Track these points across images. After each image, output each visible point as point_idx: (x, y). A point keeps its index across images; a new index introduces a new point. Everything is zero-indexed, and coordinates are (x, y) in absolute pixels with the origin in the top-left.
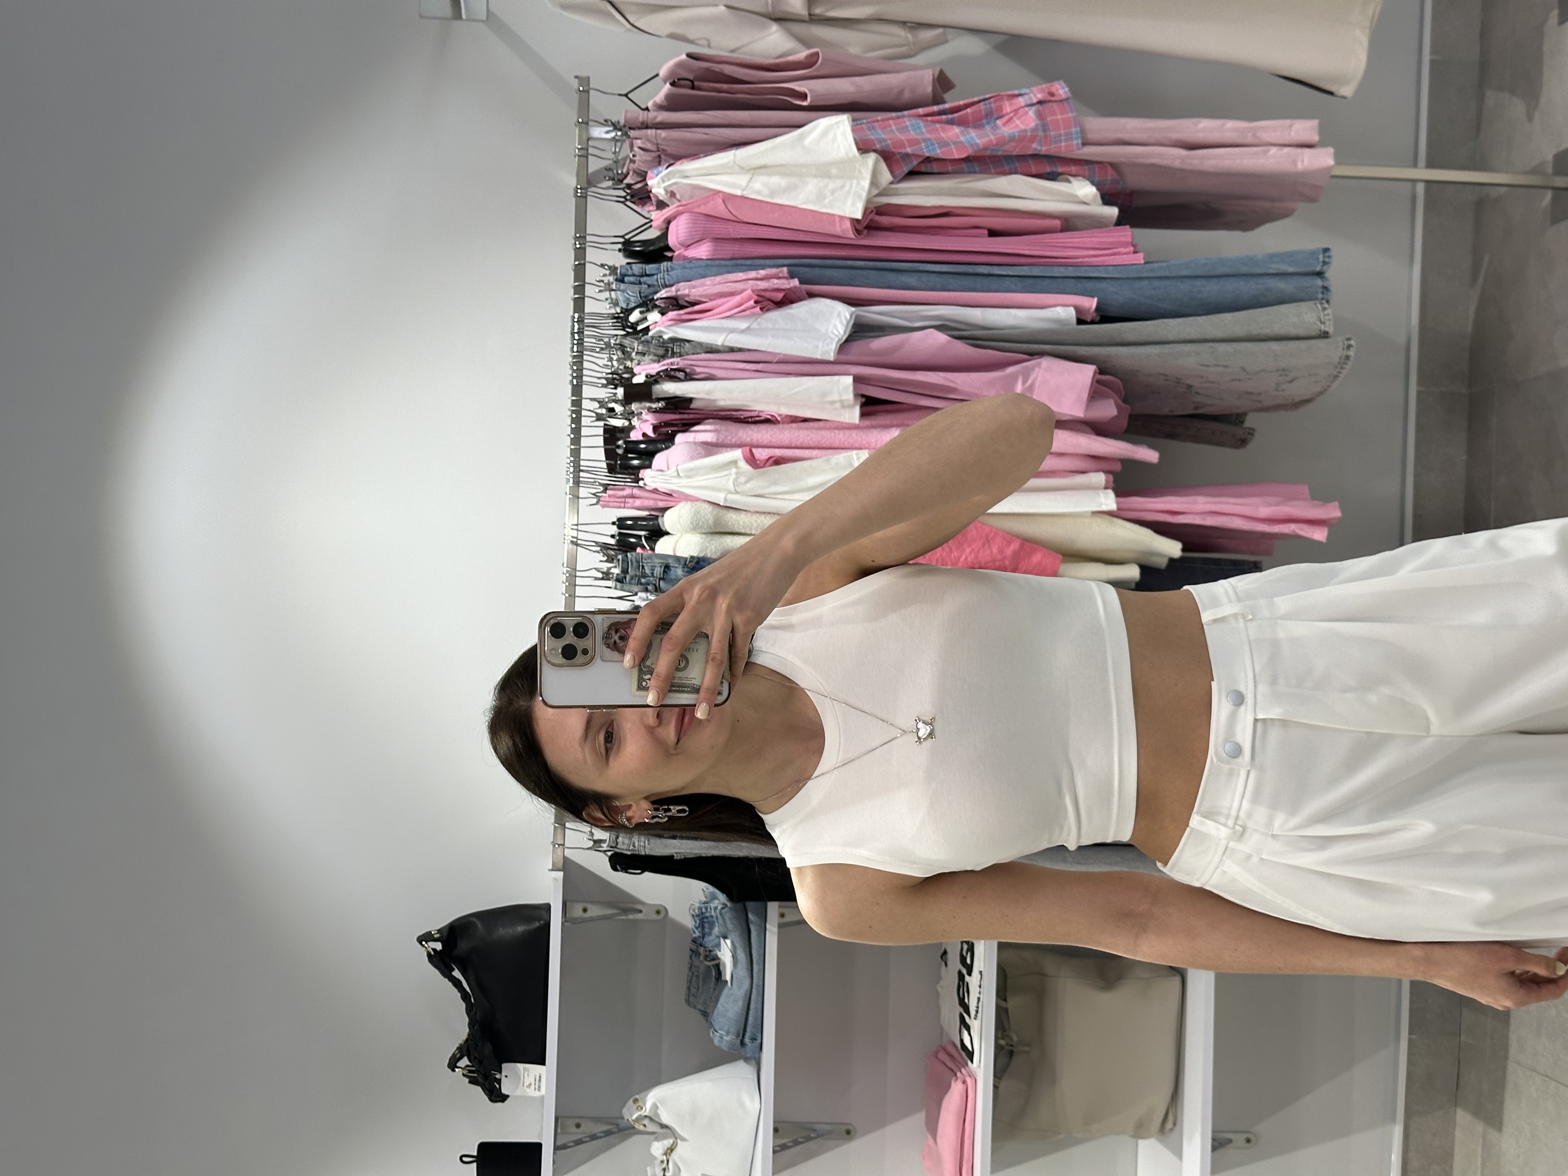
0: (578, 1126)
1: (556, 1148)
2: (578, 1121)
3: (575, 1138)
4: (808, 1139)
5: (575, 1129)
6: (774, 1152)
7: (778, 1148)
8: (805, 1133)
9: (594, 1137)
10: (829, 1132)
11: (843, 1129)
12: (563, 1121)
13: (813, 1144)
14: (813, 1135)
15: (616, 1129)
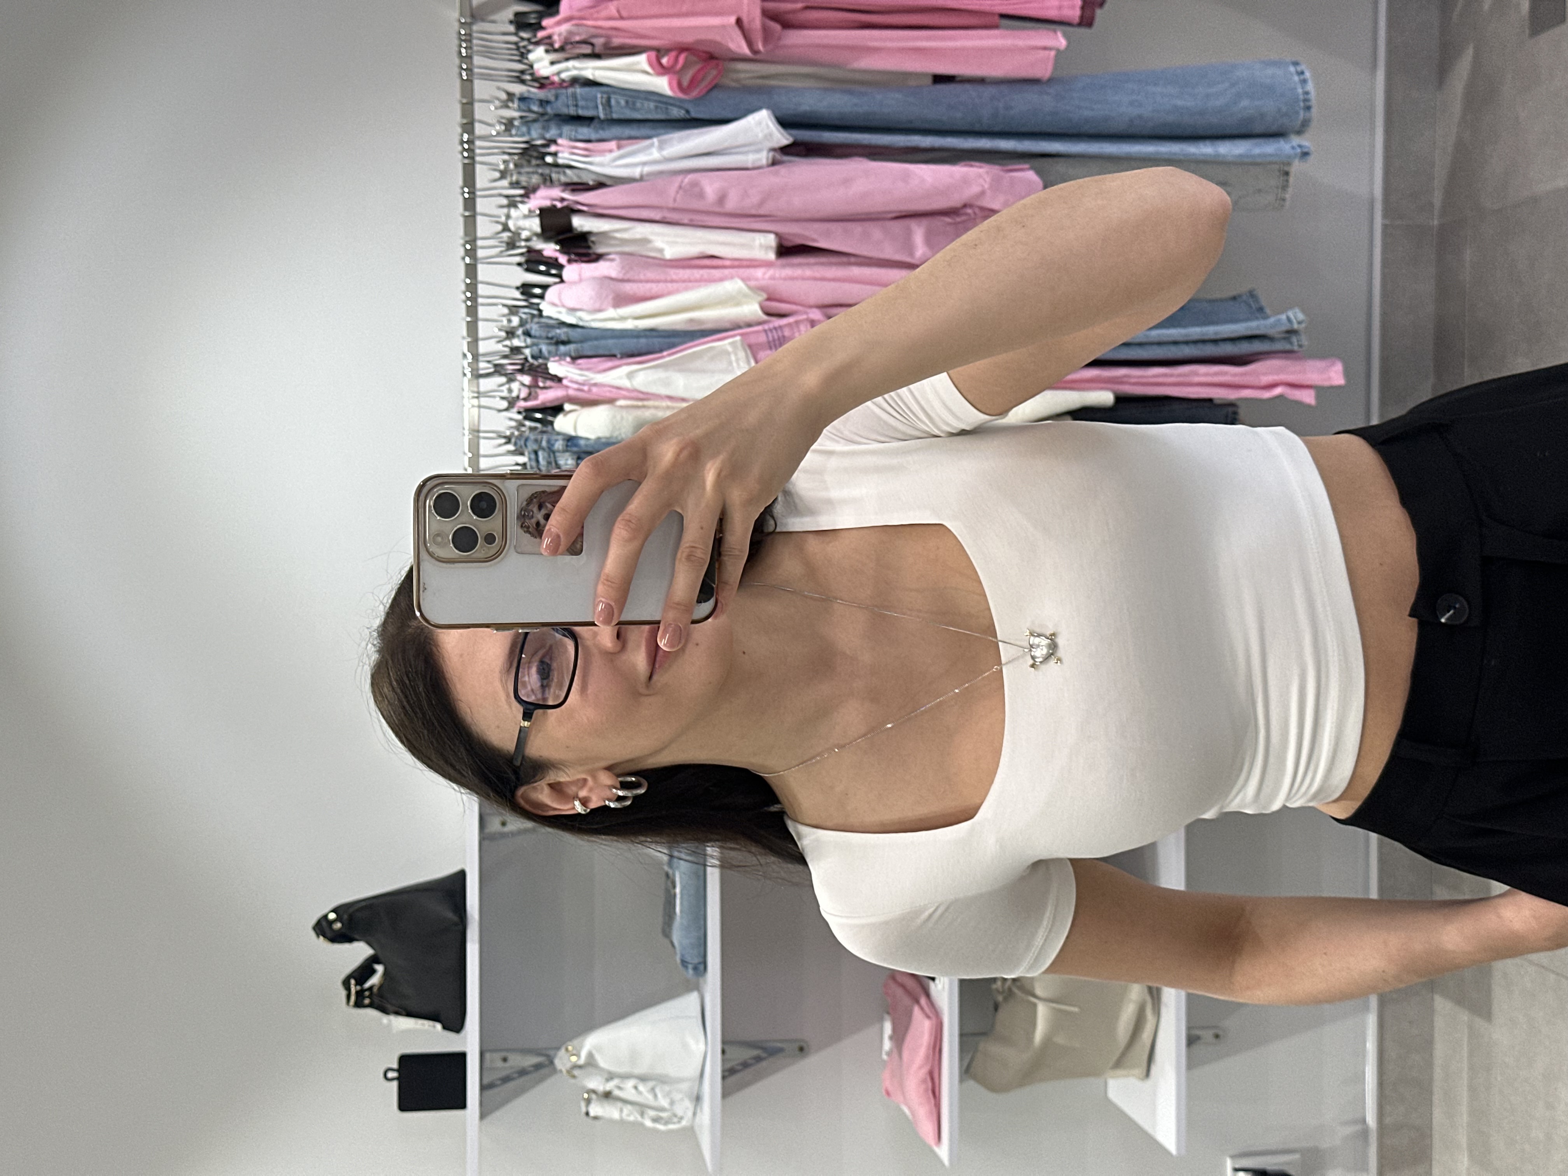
0: (505, 1060)
1: (484, 1088)
2: (504, 1054)
3: (504, 1074)
4: (758, 1059)
5: (500, 1064)
6: (724, 1078)
7: (727, 1074)
8: (755, 1052)
9: (523, 1072)
10: (781, 1050)
11: (796, 1045)
12: (488, 1056)
13: (764, 1064)
14: (764, 1055)
15: (547, 1063)
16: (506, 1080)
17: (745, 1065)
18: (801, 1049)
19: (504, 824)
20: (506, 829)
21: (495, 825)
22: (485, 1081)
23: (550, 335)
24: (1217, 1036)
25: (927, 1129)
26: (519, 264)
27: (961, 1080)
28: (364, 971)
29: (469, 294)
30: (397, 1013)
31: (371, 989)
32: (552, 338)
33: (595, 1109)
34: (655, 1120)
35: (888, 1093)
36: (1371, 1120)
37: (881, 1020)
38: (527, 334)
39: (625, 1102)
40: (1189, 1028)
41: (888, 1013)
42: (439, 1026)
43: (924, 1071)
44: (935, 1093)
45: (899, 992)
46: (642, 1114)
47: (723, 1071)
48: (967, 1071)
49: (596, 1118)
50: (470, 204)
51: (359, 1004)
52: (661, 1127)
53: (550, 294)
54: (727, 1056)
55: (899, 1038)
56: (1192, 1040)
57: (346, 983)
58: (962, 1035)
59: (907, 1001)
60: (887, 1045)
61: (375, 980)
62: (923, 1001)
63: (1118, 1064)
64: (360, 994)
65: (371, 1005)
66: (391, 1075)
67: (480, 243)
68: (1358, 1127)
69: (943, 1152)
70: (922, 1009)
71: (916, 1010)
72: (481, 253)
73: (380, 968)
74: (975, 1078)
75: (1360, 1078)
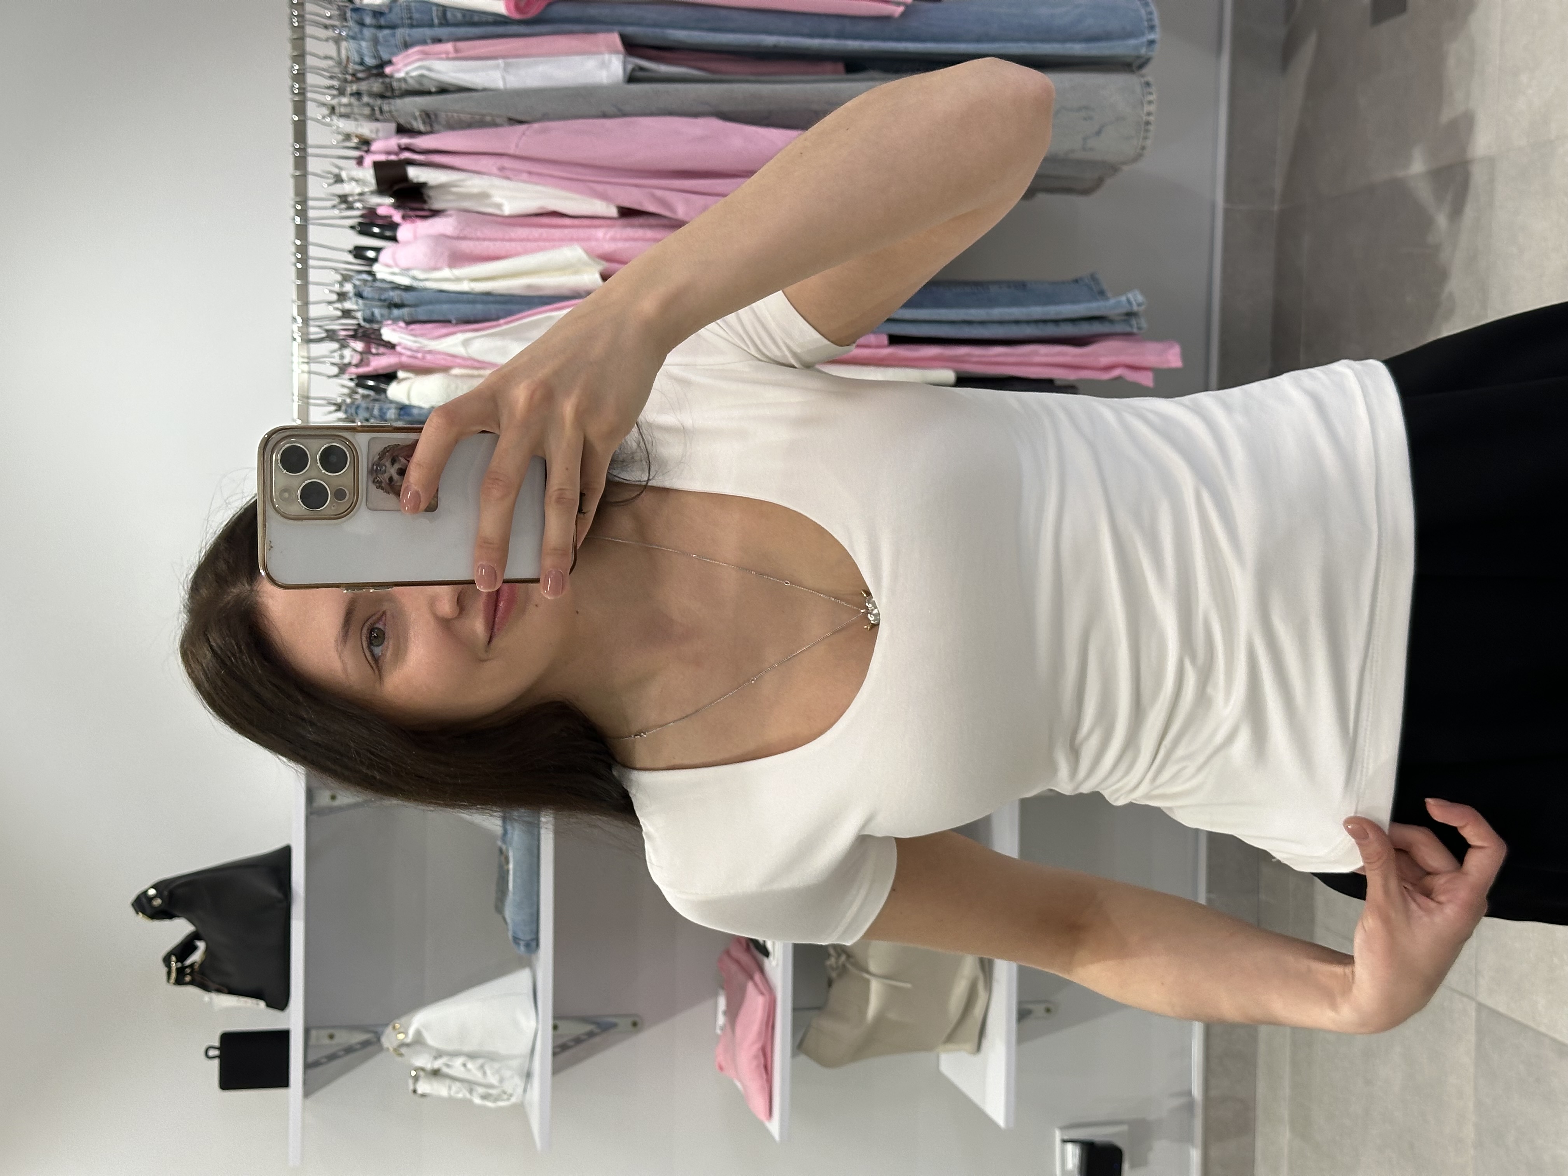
0: (331, 1037)
1: (308, 1066)
2: (330, 1031)
3: (330, 1051)
4: (591, 1035)
5: (327, 1041)
8: (588, 1028)
9: (349, 1050)
10: (614, 1025)
11: (629, 1021)
12: (314, 1033)
13: (596, 1040)
14: (597, 1030)
15: (375, 1040)
16: (332, 1057)
17: (578, 1041)
18: (635, 1024)
19: (333, 798)
20: (337, 803)
21: (323, 799)
22: (311, 1059)
23: (383, 297)
24: (1048, 1010)
25: (758, 1104)
26: (352, 227)
27: (794, 1055)
28: (185, 948)
29: (299, 256)
30: (219, 991)
31: (192, 966)
32: (385, 300)
33: (423, 1087)
34: (484, 1097)
35: (721, 1068)
36: (1197, 1091)
37: (716, 995)
38: (359, 295)
39: (454, 1079)
40: (1020, 1003)
41: (723, 988)
42: (262, 1004)
43: (758, 1045)
44: (767, 1069)
45: (734, 968)
46: (471, 1091)
47: (554, 1048)
48: (800, 1046)
49: (423, 1096)
50: (301, 162)
51: (179, 982)
52: (489, 1104)
53: (384, 257)
54: (559, 1032)
55: (733, 1012)
56: (1023, 1015)
57: (167, 960)
58: (795, 1009)
59: (741, 977)
60: (721, 1020)
61: (196, 957)
62: (757, 977)
63: (951, 1038)
64: (181, 972)
65: (192, 983)
66: (212, 1053)
67: (311, 203)
68: (1183, 1100)
69: (774, 1127)
70: (756, 985)
71: (750, 987)
72: (311, 213)
73: (201, 945)
74: (808, 1054)
75: (1186, 1052)
